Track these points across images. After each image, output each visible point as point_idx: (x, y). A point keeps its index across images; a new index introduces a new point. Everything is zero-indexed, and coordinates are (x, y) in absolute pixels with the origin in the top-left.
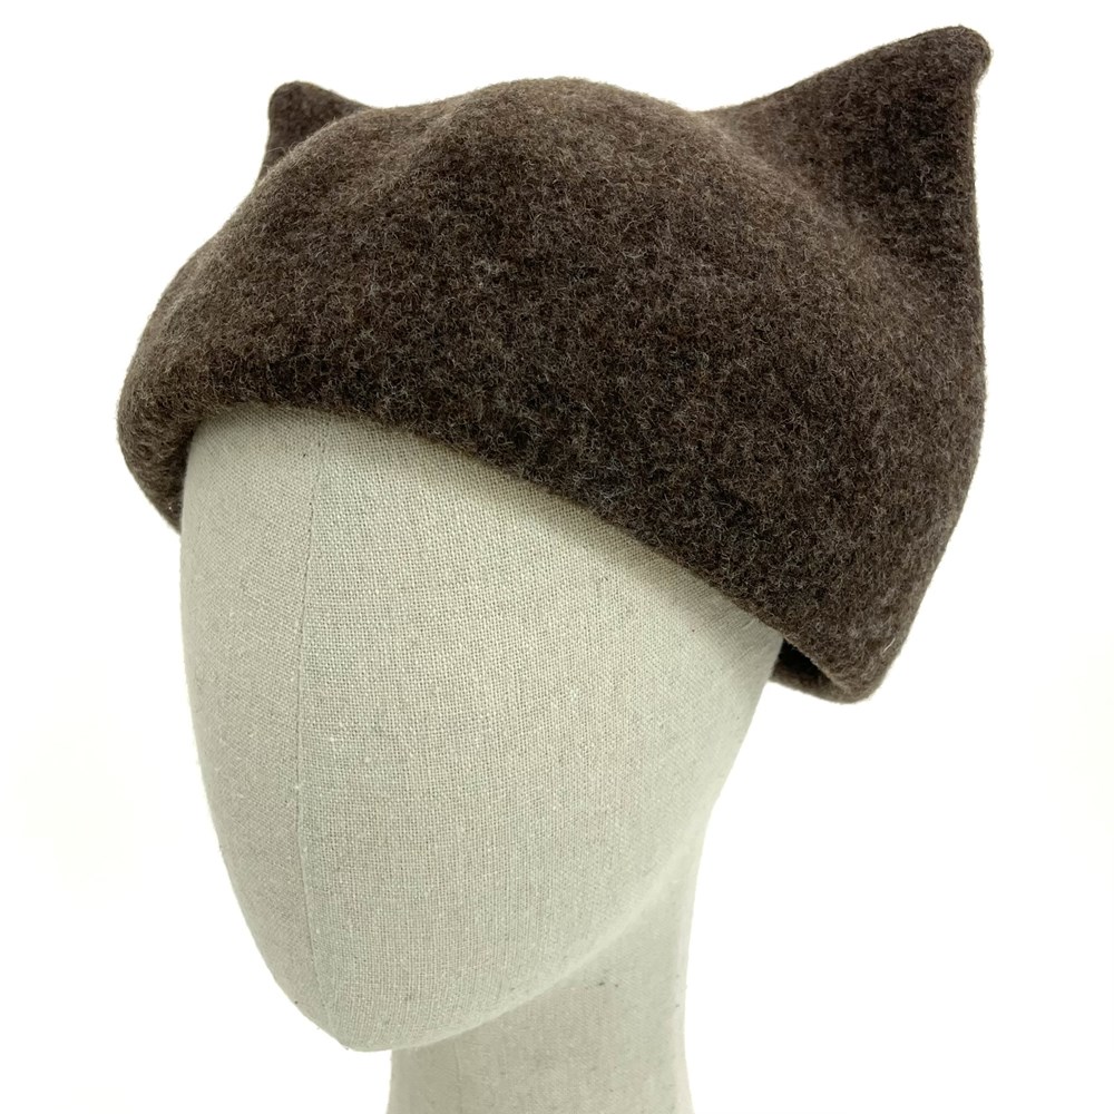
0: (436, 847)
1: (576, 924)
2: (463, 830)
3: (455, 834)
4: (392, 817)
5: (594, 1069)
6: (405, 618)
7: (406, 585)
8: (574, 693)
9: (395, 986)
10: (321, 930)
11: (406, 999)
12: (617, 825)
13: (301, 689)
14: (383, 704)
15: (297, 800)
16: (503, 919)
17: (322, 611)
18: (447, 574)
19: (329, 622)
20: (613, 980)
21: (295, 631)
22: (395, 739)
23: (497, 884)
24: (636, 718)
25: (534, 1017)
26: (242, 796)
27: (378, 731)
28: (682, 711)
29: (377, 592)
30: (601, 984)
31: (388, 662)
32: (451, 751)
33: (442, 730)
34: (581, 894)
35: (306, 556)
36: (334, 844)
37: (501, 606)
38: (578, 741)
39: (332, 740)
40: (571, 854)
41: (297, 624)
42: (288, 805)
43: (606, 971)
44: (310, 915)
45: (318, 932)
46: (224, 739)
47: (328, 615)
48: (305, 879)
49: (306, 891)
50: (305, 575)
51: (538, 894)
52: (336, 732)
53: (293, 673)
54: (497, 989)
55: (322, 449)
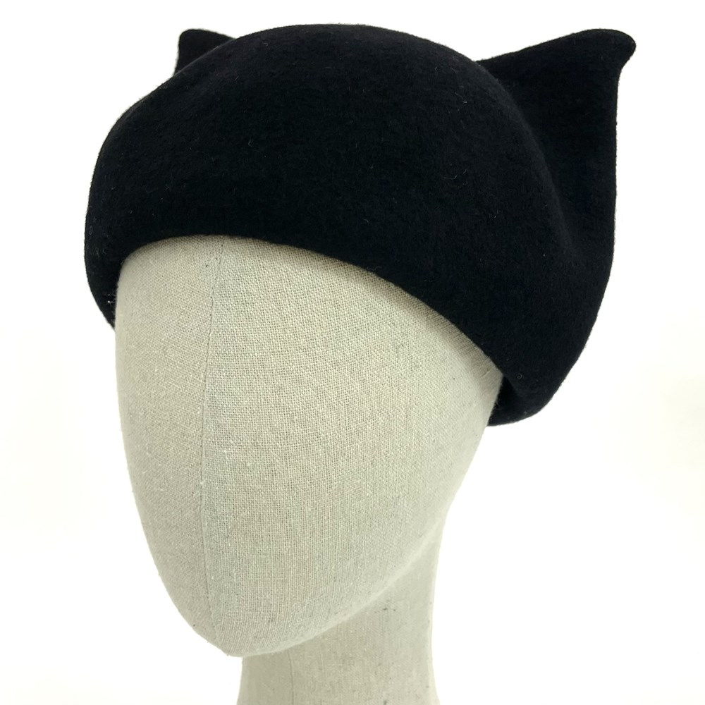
0: (292, 521)
1: (378, 570)
2: (310, 509)
3: (305, 512)
5: (379, 665)
6: (274, 371)
7: (275, 350)
8: (381, 419)
9: (262, 613)
10: (215, 577)
11: (269, 622)
12: (405, 505)
13: (205, 419)
14: (260, 428)
15: (201, 491)
16: (333, 567)
17: (220, 367)
18: (302, 342)
19: (224, 374)
20: (393, 607)
21: (201, 381)
22: (267, 451)
23: (330, 544)
24: (419, 435)
25: (342, 632)
26: (162, 490)
27: (256, 445)
28: (446, 430)
29: (256, 354)
30: (385, 609)
31: (263, 400)
32: (304, 458)
33: (298, 445)
34: (382, 550)
35: (208, 332)
36: (225, 520)
37: (336, 363)
38: (384, 450)
39: (225, 451)
40: (377, 525)
41: (202, 376)
42: (195, 495)
43: (388, 601)
44: (208, 567)
45: (212, 578)
46: (150, 452)
47: (223, 370)
48: (205, 544)
49: (206, 552)
50: (208, 344)
51: (355, 551)
52: (228, 446)
53: (199, 408)
54: (327, 614)
55: (219, 262)
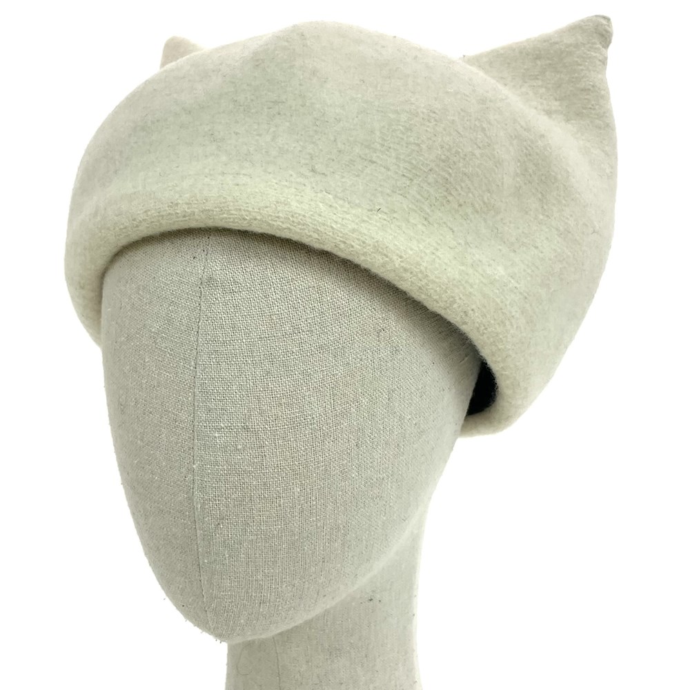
0: (282, 501)
1: (364, 552)
2: (299, 490)
3: (294, 493)
4: (255, 483)
6: (262, 356)
7: (262, 336)
8: (365, 401)
9: (254, 594)
10: (207, 559)
11: (260, 603)
12: (389, 487)
13: (196, 404)
14: (249, 411)
15: (193, 475)
16: (321, 548)
18: (288, 328)
19: (214, 360)
20: (378, 596)
21: (192, 368)
22: (256, 433)
23: (319, 525)
24: (401, 418)
25: (328, 623)
27: (246, 429)
28: (426, 414)
29: (244, 341)
30: (371, 600)
31: (251, 384)
32: (292, 439)
33: (286, 427)
34: (367, 532)
35: (198, 321)
36: (217, 502)
37: (321, 347)
38: (368, 432)
39: (217, 435)
40: (363, 506)
41: (193, 363)
42: (187, 479)
43: (373, 591)
44: (200, 550)
46: (142, 440)
47: (213, 356)
48: (197, 527)
49: (198, 535)
50: (198, 332)
51: (342, 532)
52: (219, 430)
53: (190, 394)
54: (316, 596)
55: (206, 253)
